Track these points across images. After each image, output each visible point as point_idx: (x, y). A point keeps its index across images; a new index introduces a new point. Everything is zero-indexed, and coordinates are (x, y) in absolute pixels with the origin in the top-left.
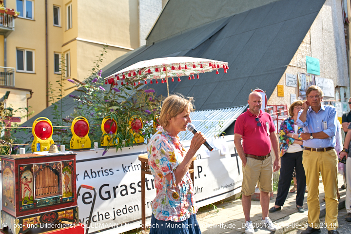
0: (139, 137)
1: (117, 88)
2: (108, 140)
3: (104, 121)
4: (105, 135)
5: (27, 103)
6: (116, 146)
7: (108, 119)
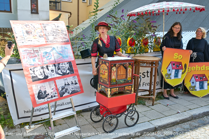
0: (146, 49)
2: (130, 50)
3: (129, 39)
4: (129, 47)
5: (69, 20)
6: (134, 53)
7: (131, 38)
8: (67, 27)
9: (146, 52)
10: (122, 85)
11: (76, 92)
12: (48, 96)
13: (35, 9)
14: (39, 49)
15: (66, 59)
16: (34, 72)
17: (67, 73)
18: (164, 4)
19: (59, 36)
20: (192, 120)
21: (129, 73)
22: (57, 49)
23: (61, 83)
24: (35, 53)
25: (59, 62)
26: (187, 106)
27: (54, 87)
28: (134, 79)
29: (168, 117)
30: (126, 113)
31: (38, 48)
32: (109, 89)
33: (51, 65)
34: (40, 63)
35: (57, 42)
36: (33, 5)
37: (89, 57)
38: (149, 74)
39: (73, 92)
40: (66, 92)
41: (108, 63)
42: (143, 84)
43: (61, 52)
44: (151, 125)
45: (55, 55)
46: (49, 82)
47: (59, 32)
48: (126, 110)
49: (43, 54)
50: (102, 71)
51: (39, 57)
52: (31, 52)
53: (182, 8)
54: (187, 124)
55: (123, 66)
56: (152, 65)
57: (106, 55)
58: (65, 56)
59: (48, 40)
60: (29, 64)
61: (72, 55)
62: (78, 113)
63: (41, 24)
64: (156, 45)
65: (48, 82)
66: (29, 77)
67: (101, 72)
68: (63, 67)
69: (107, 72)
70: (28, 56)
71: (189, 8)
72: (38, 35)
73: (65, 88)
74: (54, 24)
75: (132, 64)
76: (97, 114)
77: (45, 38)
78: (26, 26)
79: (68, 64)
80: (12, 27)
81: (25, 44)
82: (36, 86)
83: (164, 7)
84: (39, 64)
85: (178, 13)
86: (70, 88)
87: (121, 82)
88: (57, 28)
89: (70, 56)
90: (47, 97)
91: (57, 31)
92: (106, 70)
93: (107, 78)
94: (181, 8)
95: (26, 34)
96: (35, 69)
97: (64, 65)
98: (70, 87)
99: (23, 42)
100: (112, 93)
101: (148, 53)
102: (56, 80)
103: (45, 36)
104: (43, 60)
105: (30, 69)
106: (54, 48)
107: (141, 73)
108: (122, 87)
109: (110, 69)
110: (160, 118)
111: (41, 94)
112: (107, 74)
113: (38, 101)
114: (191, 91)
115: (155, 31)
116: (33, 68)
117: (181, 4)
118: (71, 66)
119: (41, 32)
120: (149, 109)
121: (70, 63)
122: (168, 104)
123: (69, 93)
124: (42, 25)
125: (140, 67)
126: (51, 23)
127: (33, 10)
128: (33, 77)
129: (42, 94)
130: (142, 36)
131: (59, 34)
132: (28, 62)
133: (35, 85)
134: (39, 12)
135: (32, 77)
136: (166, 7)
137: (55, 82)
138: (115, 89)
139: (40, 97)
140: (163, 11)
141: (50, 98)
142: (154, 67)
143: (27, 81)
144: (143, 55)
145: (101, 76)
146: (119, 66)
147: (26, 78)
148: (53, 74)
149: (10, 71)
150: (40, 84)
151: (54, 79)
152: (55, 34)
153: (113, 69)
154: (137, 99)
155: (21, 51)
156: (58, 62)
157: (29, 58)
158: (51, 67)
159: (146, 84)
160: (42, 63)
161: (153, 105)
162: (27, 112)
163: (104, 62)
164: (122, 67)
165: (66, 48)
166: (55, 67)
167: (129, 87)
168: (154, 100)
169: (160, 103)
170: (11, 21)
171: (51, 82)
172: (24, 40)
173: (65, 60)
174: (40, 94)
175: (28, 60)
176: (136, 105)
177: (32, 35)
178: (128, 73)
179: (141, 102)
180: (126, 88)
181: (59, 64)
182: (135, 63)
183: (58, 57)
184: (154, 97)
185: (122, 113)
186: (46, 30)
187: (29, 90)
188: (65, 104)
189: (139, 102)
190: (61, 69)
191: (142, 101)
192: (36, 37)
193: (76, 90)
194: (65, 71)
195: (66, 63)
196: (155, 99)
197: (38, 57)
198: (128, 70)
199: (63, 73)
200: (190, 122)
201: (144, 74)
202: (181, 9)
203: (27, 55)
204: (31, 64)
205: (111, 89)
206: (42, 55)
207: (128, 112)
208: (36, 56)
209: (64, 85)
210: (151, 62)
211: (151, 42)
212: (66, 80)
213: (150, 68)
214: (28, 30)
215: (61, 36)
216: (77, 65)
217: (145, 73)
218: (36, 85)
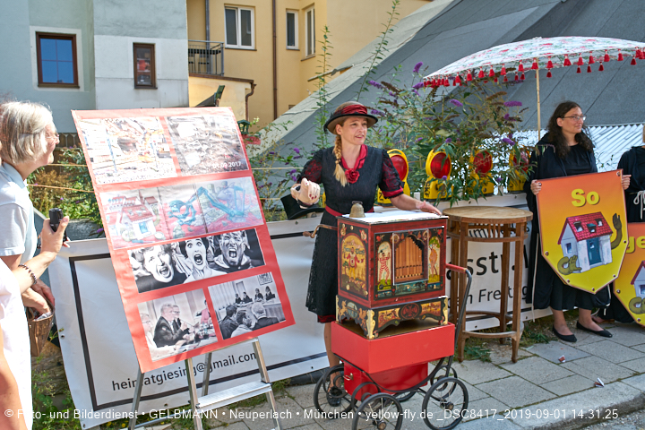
0: (486, 184)
1: (446, 94)
2: (437, 189)
3: (431, 155)
4: (433, 180)
5: (247, 104)
6: (449, 199)
7: (437, 153)
8: (241, 125)
9: (486, 195)
10: (411, 299)
11: (269, 322)
12: (184, 337)
13: (145, 74)
14: (157, 194)
15: (239, 221)
16: (143, 262)
17: (243, 263)
18: (537, 44)
19: (218, 153)
20: (643, 409)
21: (432, 261)
22: (210, 192)
23: (224, 296)
24: (146, 205)
25: (217, 230)
26: (624, 364)
27: (205, 307)
28: (449, 278)
29: (564, 398)
30: (426, 388)
31: (155, 189)
32: (371, 314)
33: (194, 241)
34: (159, 236)
35: (212, 170)
36: (140, 62)
37: (310, 214)
38: (498, 262)
39: (262, 323)
40: (242, 323)
41: (367, 233)
42: (480, 296)
43: (224, 200)
44: (509, 426)
45: (204, 211)
46: (189, 293)
47: (217, 139)
48: (428, 378)
49: (169, 209)
50: (349, 256)
51: (159, 217)
52: (133, 202)
53: (592, 54)
54: (629, 422)
55: (414, 239)
56: (506, 235)
57: (359, 206)
58: (235, 212)
59: (182, 166)
60: (127, 239)
61: (256, 208)
62: (281, 387)
63: (162, 118)
64: (518, 173)
65: (184, 293)
66: (127, 278)
67: (344, 260)
68: (231, 245)
69: (362, 260)
70: (124, 215)
71: (616, 54)
72: (153, 153)
73: (239, 309)
74: (202, 118)
75: (440, 232)
76: (336, 391)
77: (175, 160)
78: (118, 125)
79: (246, 238)
80: (78, 129)
81: (116, 179)
82: (148, 306)
83: (536, 54)
84: (157, 240)
85: (584, 69)
86: (253, 311)
87: (407, 290)
88: (211, 129)
89: (250, 213)
90: (182, 339)
91: (211, 137)
92: (358, 252)
93: (364, 278)
94: (589, 55)
95: (118, 150)
96: (147, 255)
97: (233, 241)
98: (253, 306)
99: (110, 172)
100: (380, 326)
101: (493, 197)
102: (209, 288)
103: (177, 154)
104: (170, 226)
105: (130, 253)
106: (202, 190)
107: (471, 261)
108: (410, 305)
109: (372, 250)
110: (538, 403)
111: (164, 329)
112: (362, 265)
113: (156, 353)
114: (637, 313)
115: (510, 128)
116: (139, 250)
117: (591, 43)
118: (253, 242)
119: (164, 141)
120: (502, 373)
121: (250, 232)
122: (563, 359)
123: (249, 326)
124: (167, 120)
125: (469, 242)
126: (191, 114)
127: (140, 79)
128: (140, 278)
129: (169, 331)
130: (471, 145)
131: (217, 147)
132: (126, 232)
133: (145, 303)
134: (158, 83)
135: (136, 278)
136: (542, 52)
137: (207, 294)
138: (389, 311)
139: (160, 340)
140: (535, 66)
141: (191, 342)
142: (513, 239)
143: (122, 291)
144: (476, 205)
145: (345, 271)
146: (401, 240)
147: (118, 281)
148: (201, 267)
149: (72, 261)
150: (160, 299)
151: (203, 285)
152: (205, 147)
153: (380, 248)
154: (463, 343)
155: (103, 199)
156: (213, 230)
157: (128, 220)
158: (195, 247)
159: (489, 293)
160: (168, 236)
161: (514, 361)
162: (123, 385)
163: (352, 228)
164: (409, 242)
165: (237, 189)
166: (207, 247)
167: (432, 306)
168: (518, 345)
169: (535, 355)
170: (74, 112)
171: (193, 292)
172: (113, 168)
173: (235, 224)
174: (162, 332)
175: (124, 226)
176: (460, 361)
177: (138, 153)
178: (429, 262)
179: (475, 353)
180: (425, 308)
181: (218, 237)
182: (452, 229)
183: (214, 216)
184: (517, 335)
185: (414, 389)
186: (177, 135)
187: (129, 319)
188: (236, 359)
189: (468, 352)
190: (225, 251)
191: (479, 349)
192: (148, 158)
193: (270, 316)
194: (236, 260)
195: (239, 233)
196: (518, 342)
197: (155, 218)
198: (429, 252)
199: (229, 265)
200: (636, 416)
201: (482, 262)
202: (591, 58)
203: (123, 211)
204: (133, 238)
205: (376, 311)
206: (167, 210)
207: (432, 383)
208: (150, 214)
209: (233, 301)
210: (502, 225)
211: (502, 163)
212: (240, 287)
213: (502, 243)
214: (125, 138)
215: (223, 151)
216: (273, 241)
217: (485, 259)
218: (150, 302)
